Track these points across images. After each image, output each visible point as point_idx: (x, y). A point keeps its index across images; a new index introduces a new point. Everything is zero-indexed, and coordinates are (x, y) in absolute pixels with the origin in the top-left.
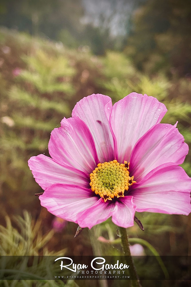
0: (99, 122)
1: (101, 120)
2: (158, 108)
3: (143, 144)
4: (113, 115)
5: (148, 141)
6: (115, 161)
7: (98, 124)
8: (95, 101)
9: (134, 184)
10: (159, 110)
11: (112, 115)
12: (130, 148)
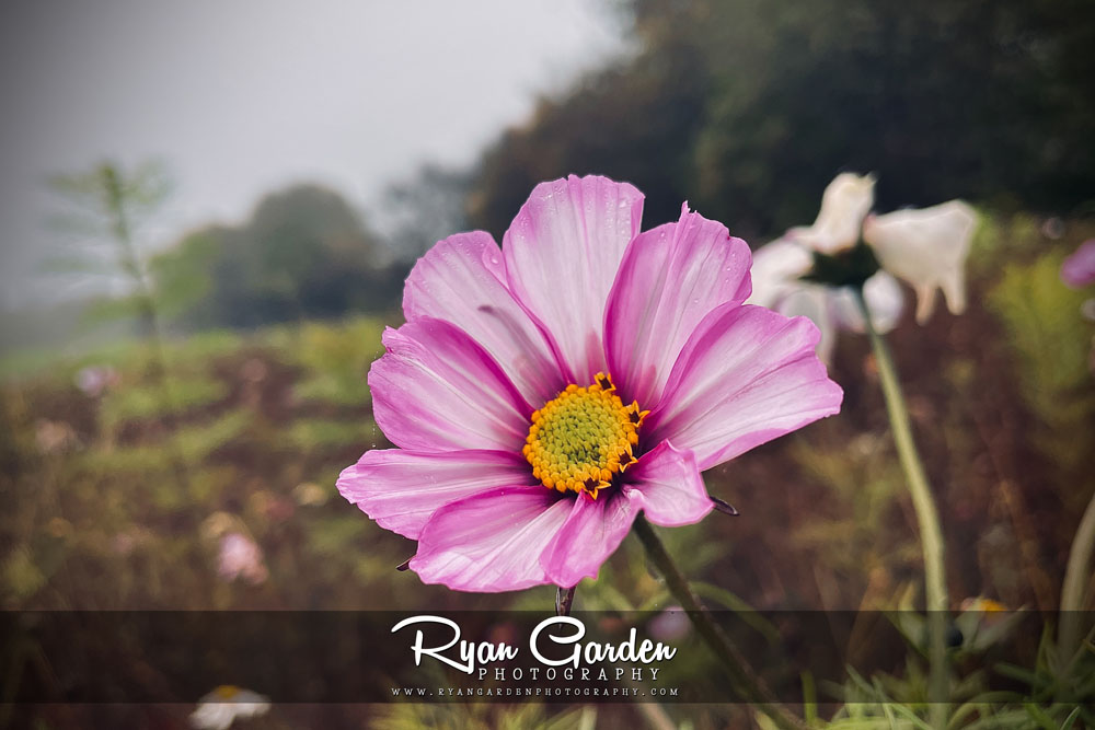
0: (486, 309)
1: (487, 301)
2: (619, 200)
3: (622, 308)
4: (512, 269)
5: (632, 294)
6: (571, 387)
7: (486, 315)
8: (451, 258)
9: (647, 419)
10: (623, 204)
11: (510, 271)
12: (593, 338)
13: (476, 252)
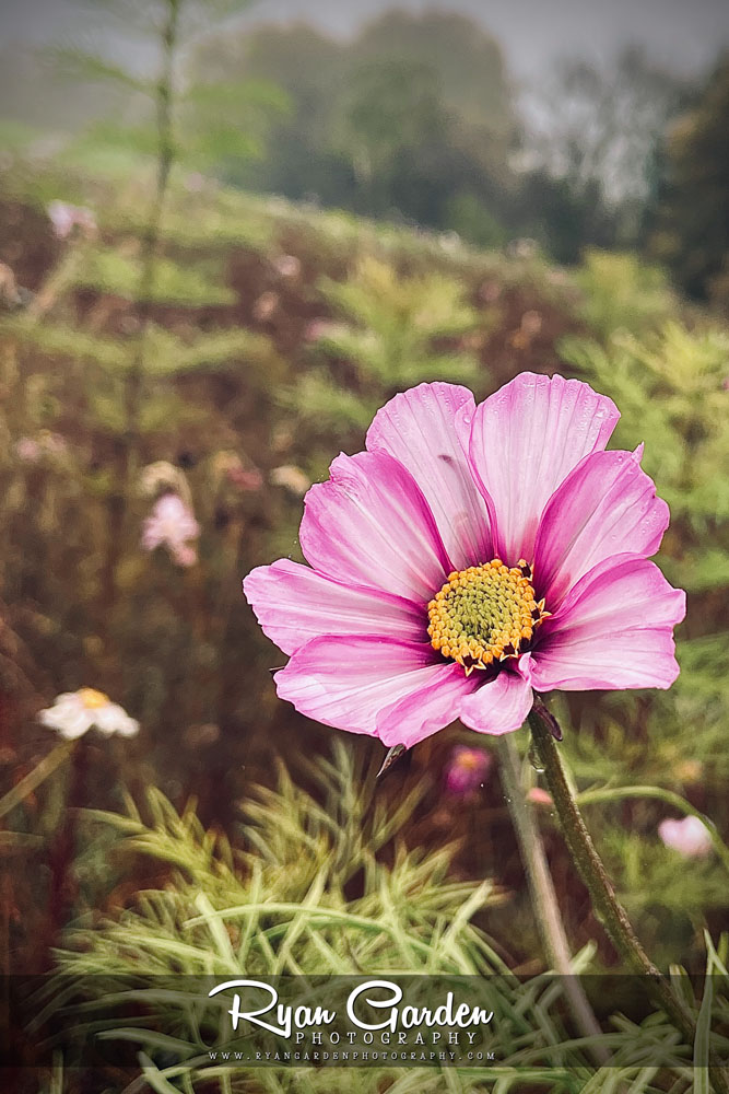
0: (446, 458)
1: (450, 453)
2: (597, 410)
3: (564, 511)
4: (477, 436)
5: (576, 501)
6: (497, 562)
7: (443, 464)
8: (429, 401)
9: (546, 620)
10: (600, 415)
11: (474, 438)
12: (532, 523)
13: (456, 404)
